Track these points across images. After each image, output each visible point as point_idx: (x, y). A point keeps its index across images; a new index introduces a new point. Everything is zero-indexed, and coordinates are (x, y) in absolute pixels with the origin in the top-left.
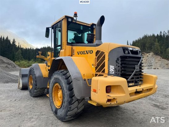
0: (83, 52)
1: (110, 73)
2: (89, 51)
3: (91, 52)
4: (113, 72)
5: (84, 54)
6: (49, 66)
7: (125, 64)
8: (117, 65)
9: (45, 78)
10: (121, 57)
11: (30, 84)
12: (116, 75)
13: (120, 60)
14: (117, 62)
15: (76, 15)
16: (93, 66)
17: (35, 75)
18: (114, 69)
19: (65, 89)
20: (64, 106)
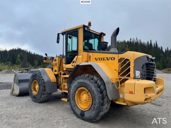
0: (103, 59)
1: (136, 77)
2: (110, 58)
3: (113, 59)
4: (139, 76)
5: (104, 60)
6: (56, 71)
7: (149, 69)
8: (142, 71)
9: (53, 82)
10: (146, 64)
11: (32, 90)
12: (142, 78)
13: (145, 66)
14: (143, 68)
15: (90, 24)
16: (115, 72)
17: (43, 80)
18: (140, 73)
19: (95, 92)
20: (94, 108)
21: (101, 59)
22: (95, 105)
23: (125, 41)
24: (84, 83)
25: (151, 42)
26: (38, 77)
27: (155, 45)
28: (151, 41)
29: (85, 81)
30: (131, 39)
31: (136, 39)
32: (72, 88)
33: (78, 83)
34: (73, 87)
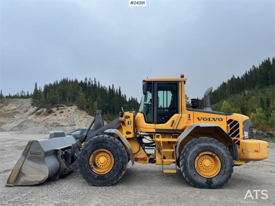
2: (217, 119)
3: (220, 120)
4: (247, 137)
5: (209, 120)
6: (129, 133)
8: (250, 132)
14: (250, 129)
18: (248, 134)
19: (225, 155)
20: (224, 172)
21: (205, 119)
22: (225, 168)
23: (76, 81)
24: (210, 147)
25: (113, 87)
26: (109, 143)
27: (118, 92)
28: (113, 85)
29: (211, 145)
30: (86, 79)
31: (93, 80)
32: (190, 155)
33: (200, 148)
34: (191, 152)
